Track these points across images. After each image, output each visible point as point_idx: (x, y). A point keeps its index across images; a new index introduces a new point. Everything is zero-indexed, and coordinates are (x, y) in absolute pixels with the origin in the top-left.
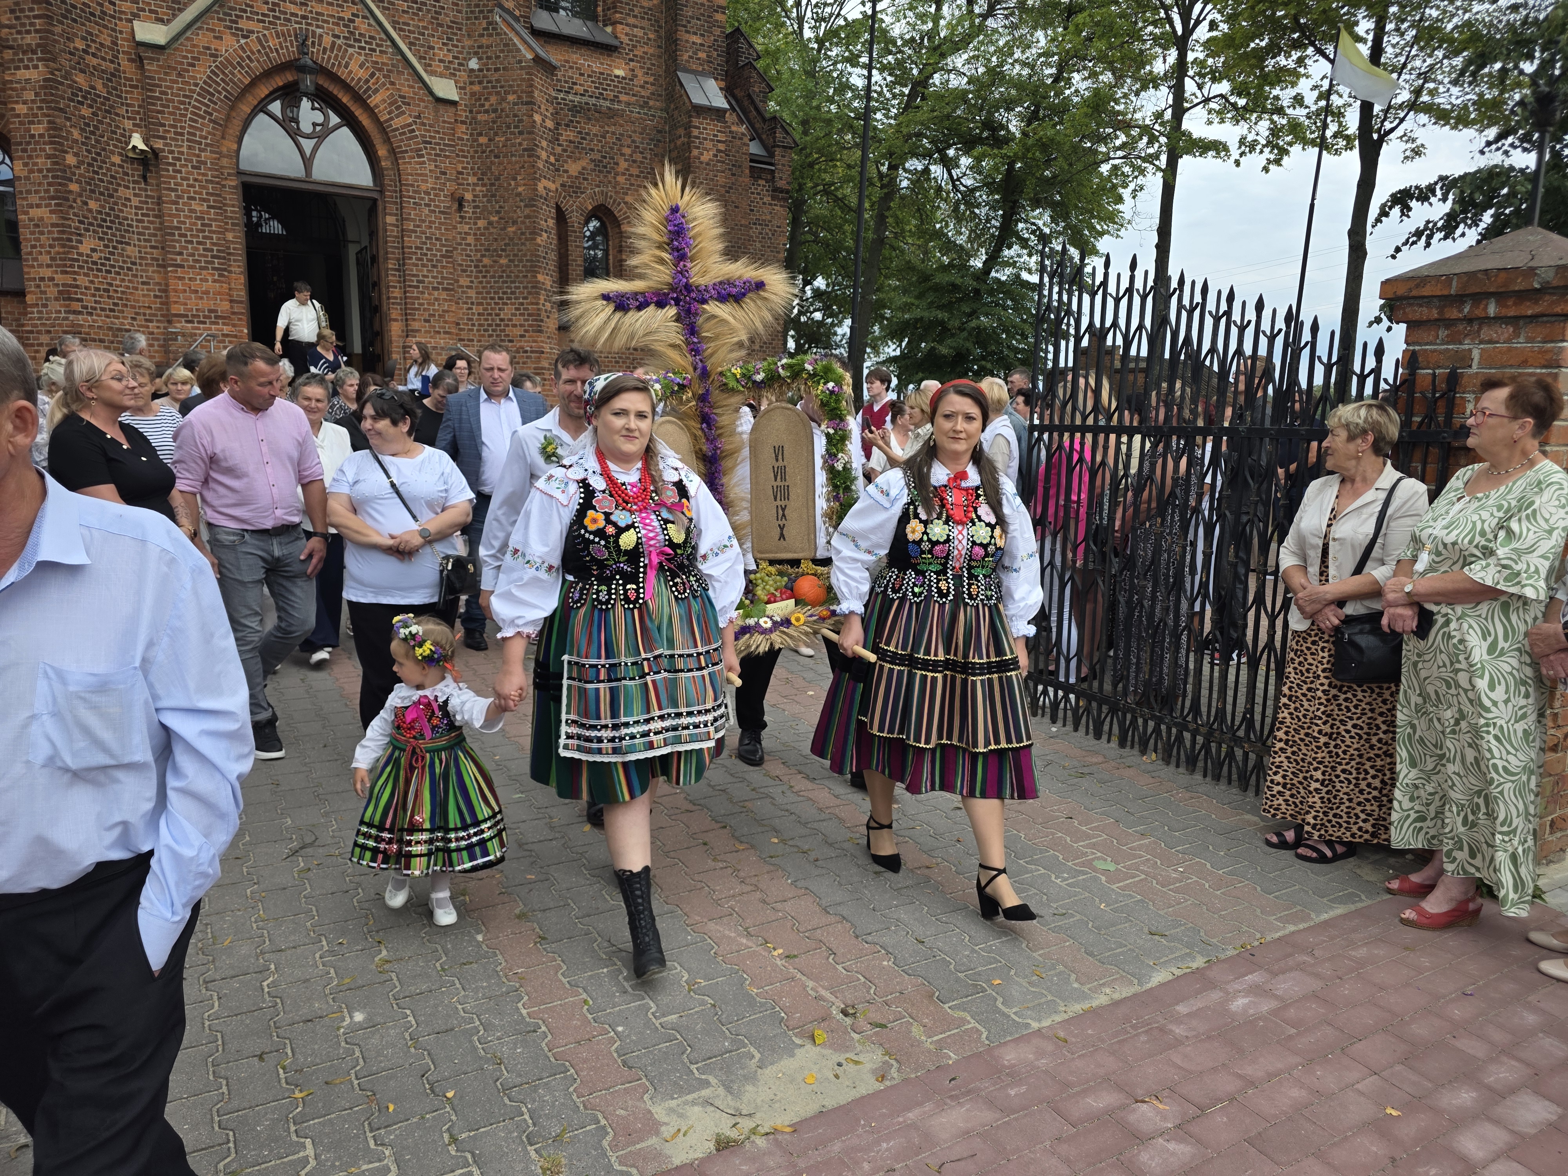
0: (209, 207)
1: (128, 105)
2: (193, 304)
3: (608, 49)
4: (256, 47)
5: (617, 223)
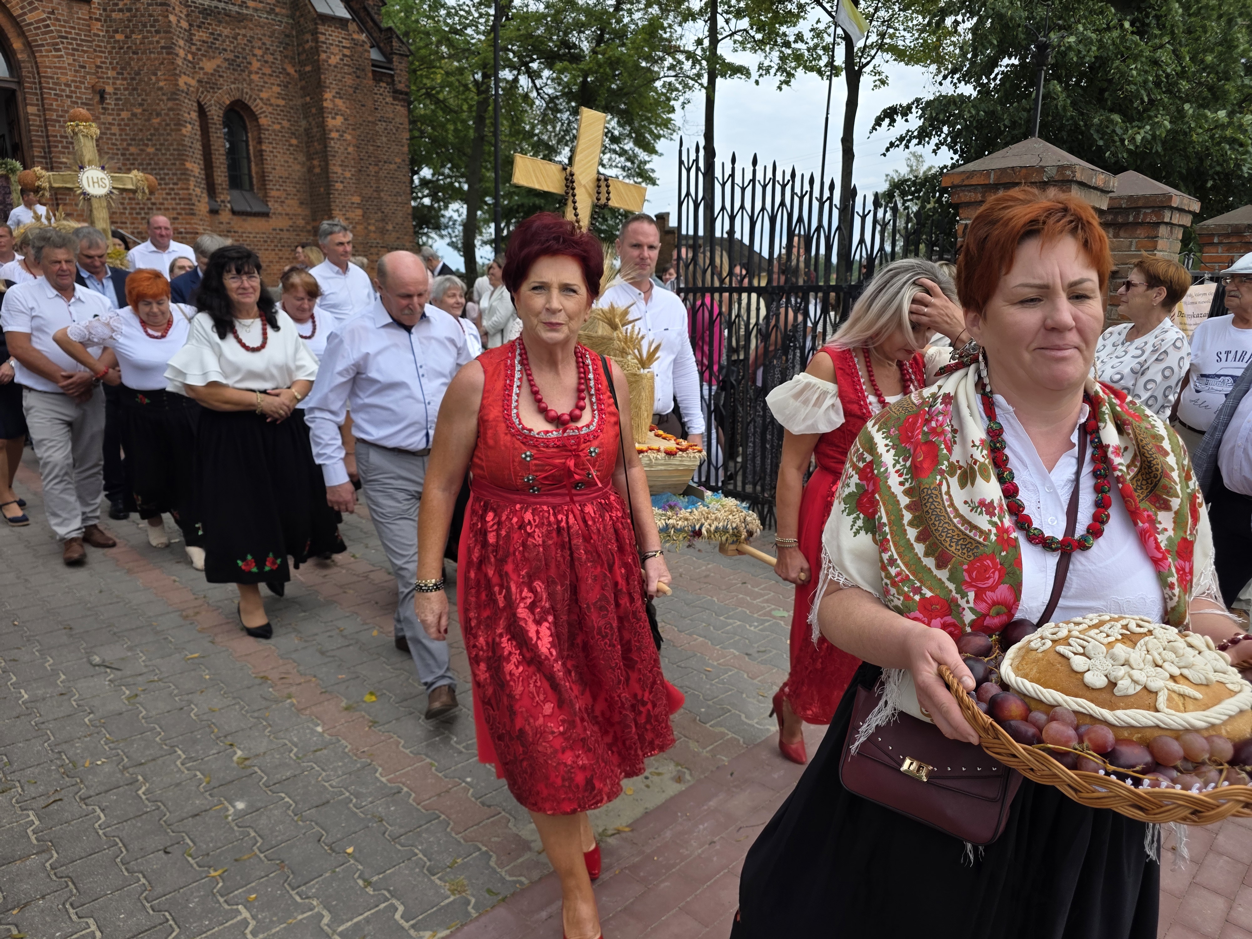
5: (254, 117)
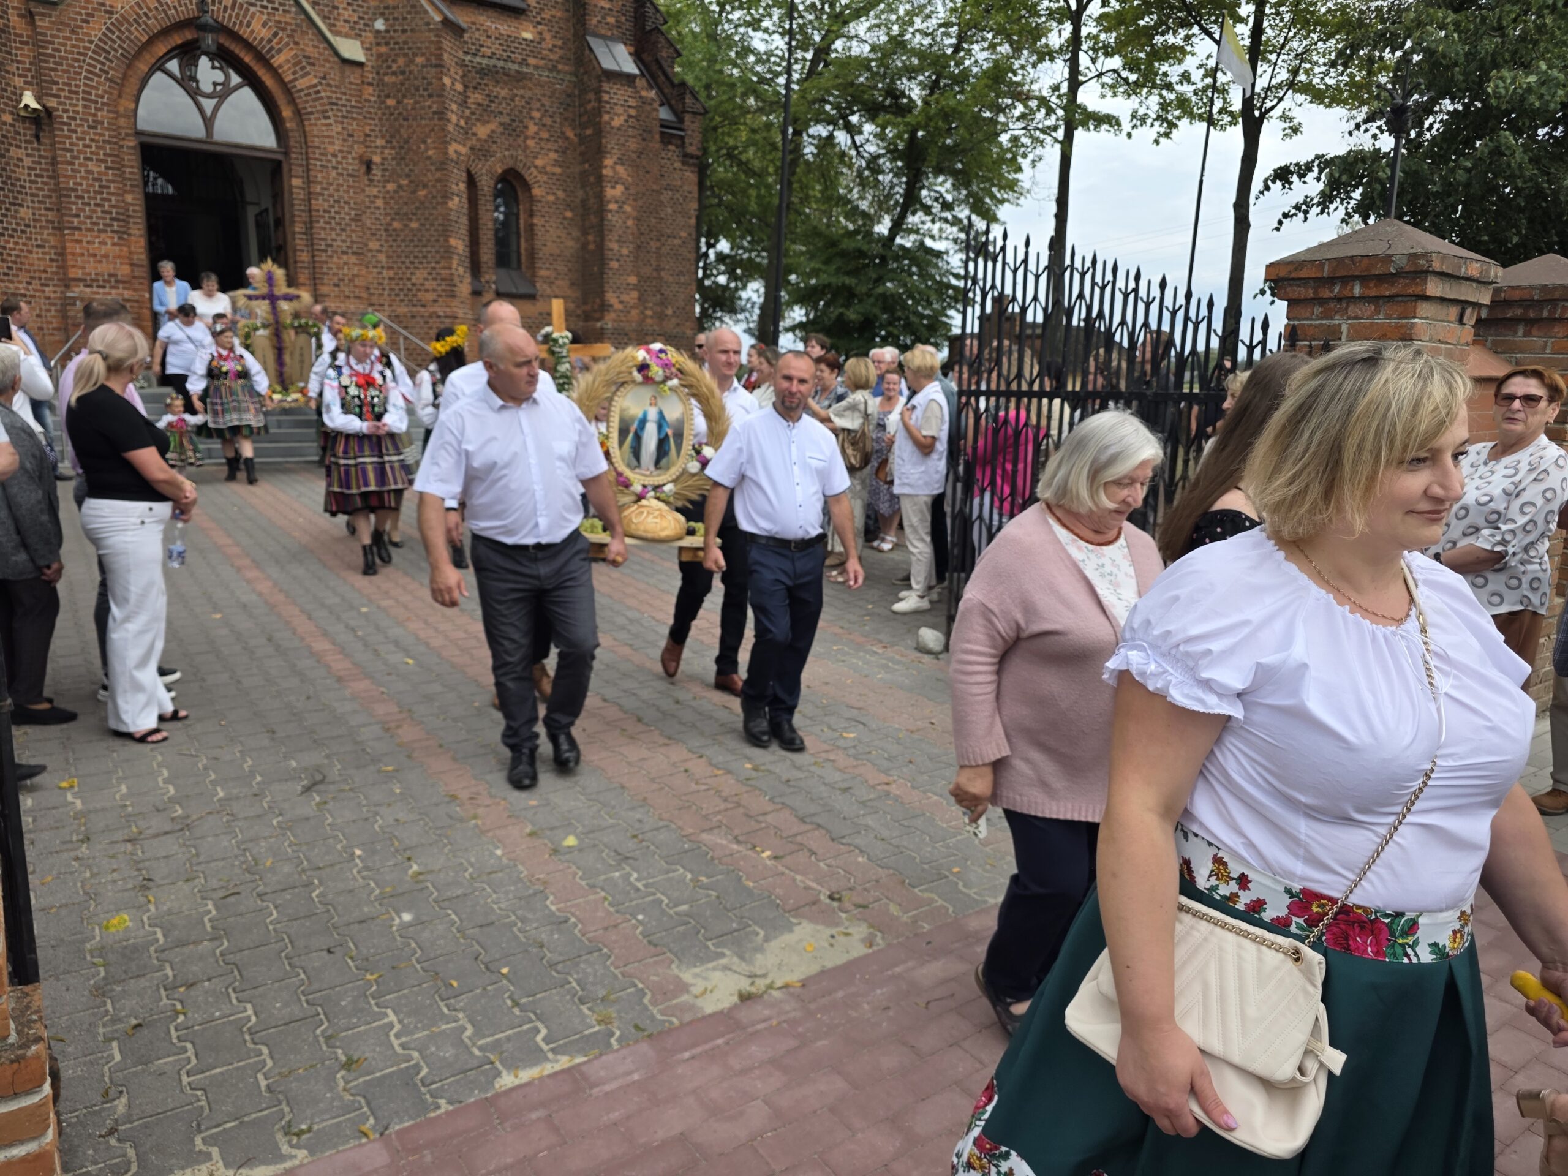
0: (107, 168)
1: (18, 62)
2: (92, 268)
3: (514, 12)
4: (153, 4)
5: (527, 187)
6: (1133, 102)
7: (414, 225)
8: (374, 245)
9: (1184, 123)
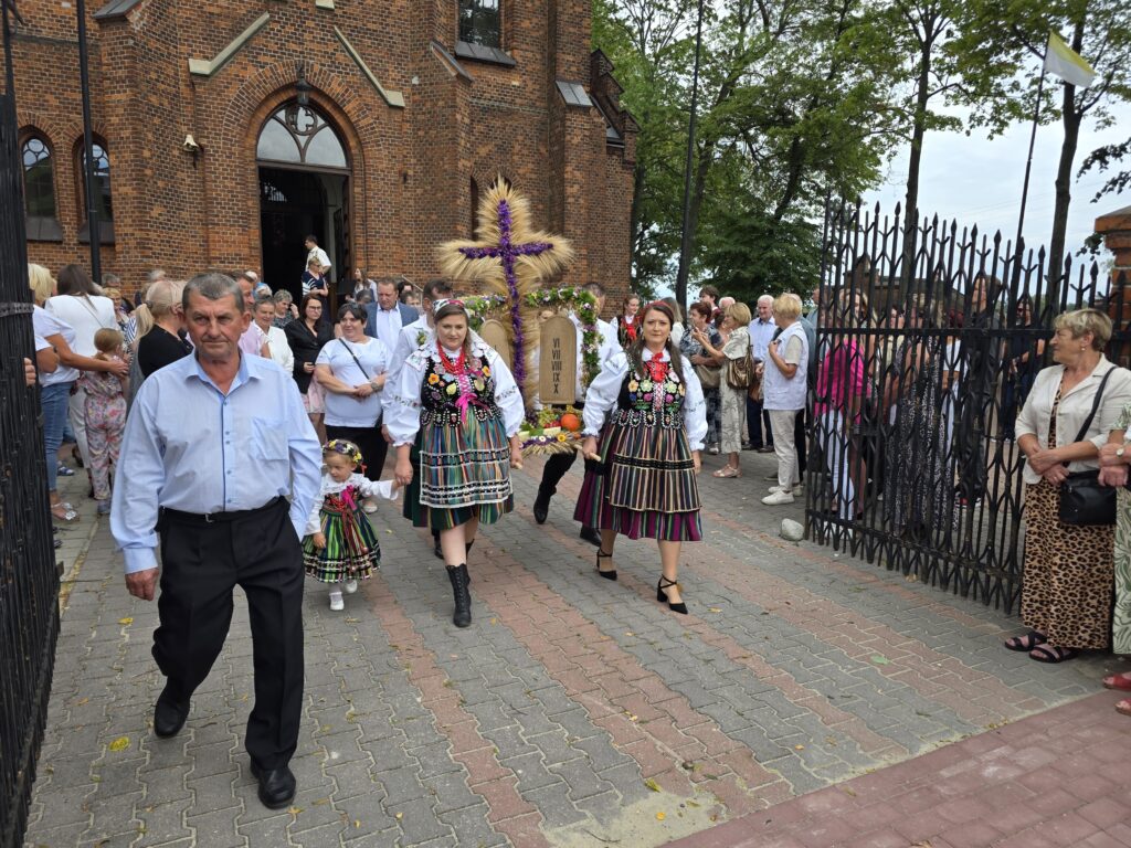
0: (237, 184)
1: (184, 116)
2: (225, 250)
3: (507, 67)
4: (269, 74)
6: (972, 108)
7: (434, 217)
8: (407, 232)
9: (1014, 121)
